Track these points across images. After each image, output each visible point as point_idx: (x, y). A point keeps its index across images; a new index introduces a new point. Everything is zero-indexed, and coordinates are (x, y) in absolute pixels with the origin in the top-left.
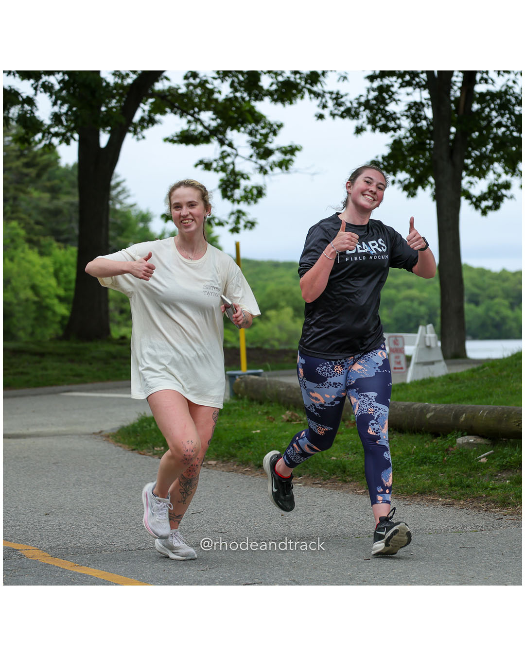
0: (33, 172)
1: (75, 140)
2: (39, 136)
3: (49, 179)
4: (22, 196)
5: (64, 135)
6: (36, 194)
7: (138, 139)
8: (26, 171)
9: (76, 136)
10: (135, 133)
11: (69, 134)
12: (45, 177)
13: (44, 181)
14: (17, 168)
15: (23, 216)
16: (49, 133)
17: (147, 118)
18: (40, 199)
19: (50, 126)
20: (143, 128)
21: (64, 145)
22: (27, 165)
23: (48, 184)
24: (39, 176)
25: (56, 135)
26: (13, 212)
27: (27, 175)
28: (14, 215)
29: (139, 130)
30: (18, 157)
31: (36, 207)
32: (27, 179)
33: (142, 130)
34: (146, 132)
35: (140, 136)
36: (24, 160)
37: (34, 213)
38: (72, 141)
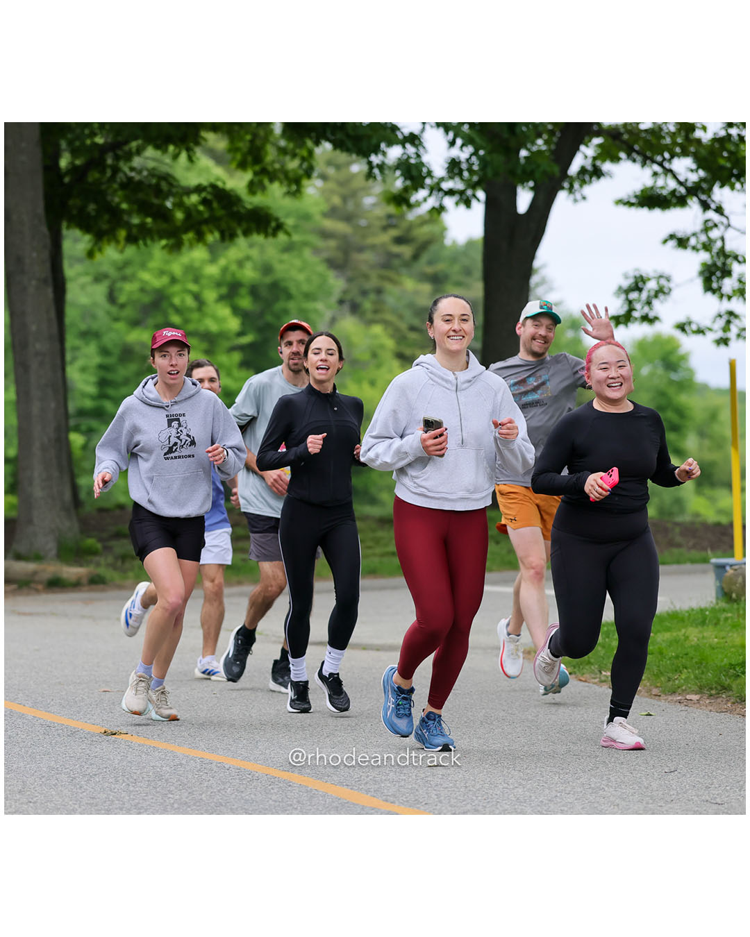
0: (406, 251)
1: (478, 200)
2: (422, 193)
3: (430, 263)
4: (388, 287)
5: (462, 193)
6: (409, 284)
7: (576, 201)
8: (397, 249)
9: (481, 194)
10: (571, 190)
11: (469, 192)
12: (425, 258)
13: (423, 266)
14: (383, 245)
15: (389, 317)
16: (440, 189)
17: (589, 168)
18: (416, 293)
19: (442, 179)
20: (583, 182)
21: (462, 207)
22: (399, 240)
23: (429, 270)
24: (416, 257)
25: (451, 192)
26: (376, 311)
27: (398, 256)
28: (378, 317)
29: (576, 185)
30: (385, 228)
31: (411, 305)
32: (396, 262)
33: (581, 186)
34: (588, 190)
35: (578, 196)
36: (394, 233)
37: (408, 314)
38: (474, 203)
